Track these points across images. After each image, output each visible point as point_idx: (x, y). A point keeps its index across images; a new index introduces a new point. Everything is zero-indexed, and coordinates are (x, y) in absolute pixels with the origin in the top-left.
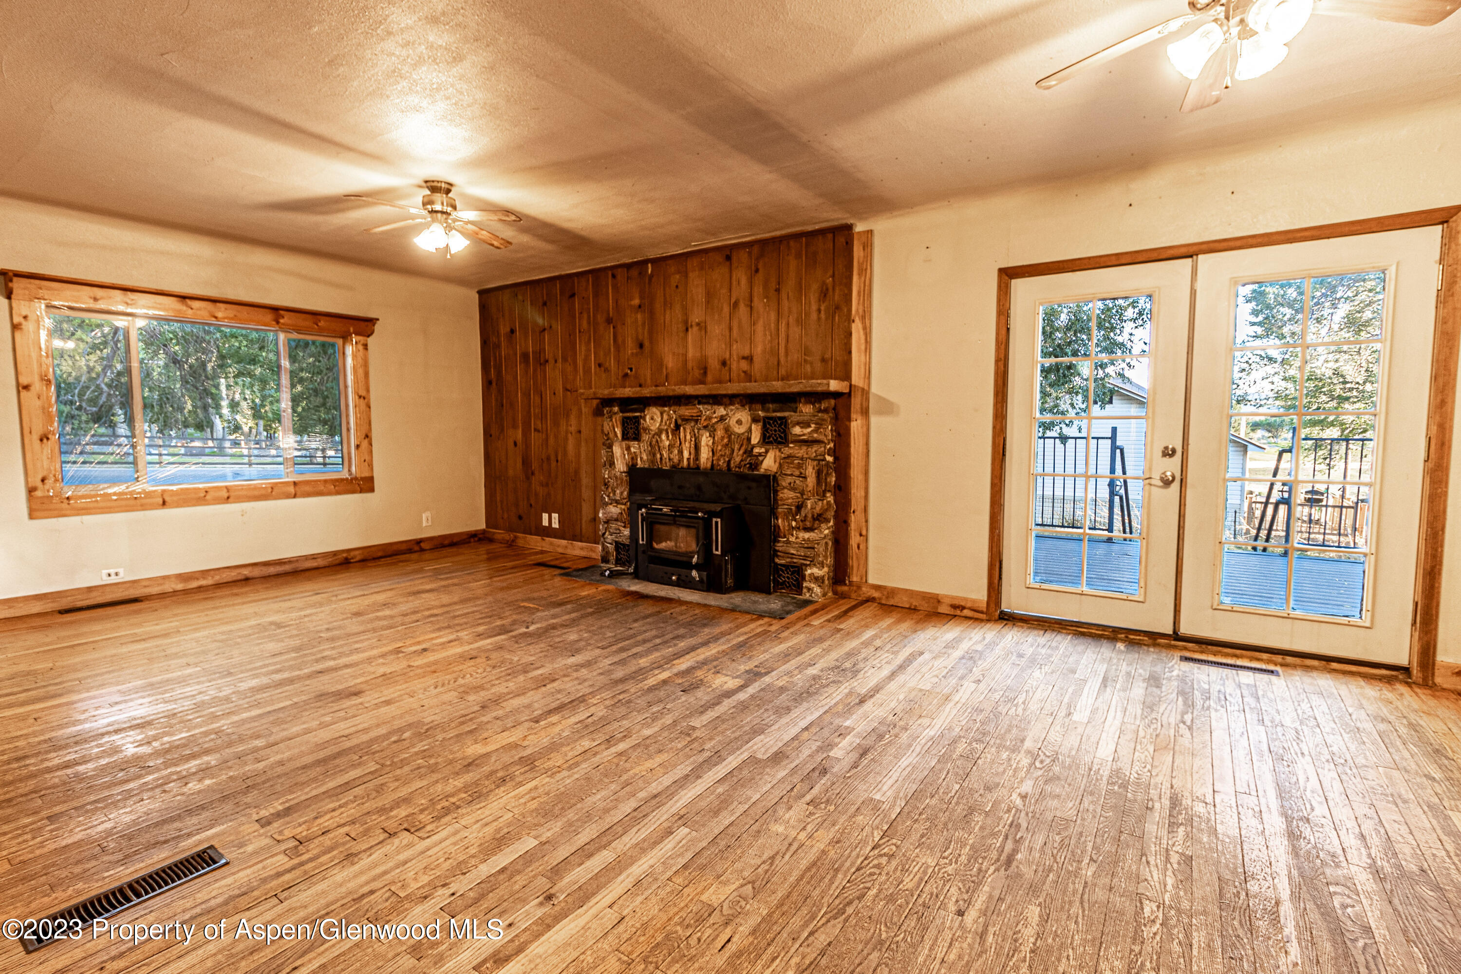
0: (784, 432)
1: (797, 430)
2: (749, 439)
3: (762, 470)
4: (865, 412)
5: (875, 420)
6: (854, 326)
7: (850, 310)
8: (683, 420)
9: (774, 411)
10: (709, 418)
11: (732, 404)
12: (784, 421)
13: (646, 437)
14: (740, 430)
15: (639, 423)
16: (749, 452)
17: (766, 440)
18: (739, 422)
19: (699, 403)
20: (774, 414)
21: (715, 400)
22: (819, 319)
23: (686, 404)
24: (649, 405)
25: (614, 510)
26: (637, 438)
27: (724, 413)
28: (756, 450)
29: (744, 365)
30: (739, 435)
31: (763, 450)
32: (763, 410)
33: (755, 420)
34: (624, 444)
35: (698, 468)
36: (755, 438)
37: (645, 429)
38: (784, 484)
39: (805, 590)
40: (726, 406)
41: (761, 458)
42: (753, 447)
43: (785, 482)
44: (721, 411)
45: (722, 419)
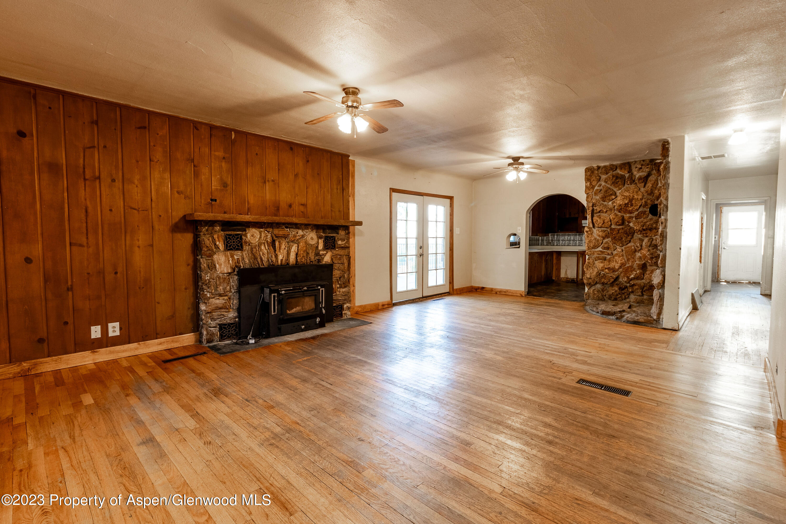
0: (334, 243)
1: (340, 242)
2: (317, 247)
3: (324, 262)
4: (354, 235)
5: (356, 238)
6: (350, 198)
7: (349, 191)
8: (277, 237)
9: (329, 233)
10: (295, 236)
11: (307, 229)
12: (334, 238)
13: (246, 248)
14: (313, 242)
15: (241, 239)
16: (317, 254)
17: (326, 247)
18: (312, 239)
19: (287, 227)
20: (329, 235)
21: (297, 226)
22: (337, 192)
23: (278, 228)
24: (249, 227)
25: (219, 302)
26: (240, 248)
27: (302, 233)
28: (321, 253)
29: (302, 208)
30: (312, 245)
31: (325, 252)
32: (323, 233)
33: (319, 237)
34: (228, 253)
35: (288, 264)
36: (321, 246)
37: (246, 242)
38: (336, 268)
39: (344, 315)
40: (303, 230)
41: (323, 256)
42: (320, 251)
43: (336, 266)
44: (300, 232)
45: (303, 236)
